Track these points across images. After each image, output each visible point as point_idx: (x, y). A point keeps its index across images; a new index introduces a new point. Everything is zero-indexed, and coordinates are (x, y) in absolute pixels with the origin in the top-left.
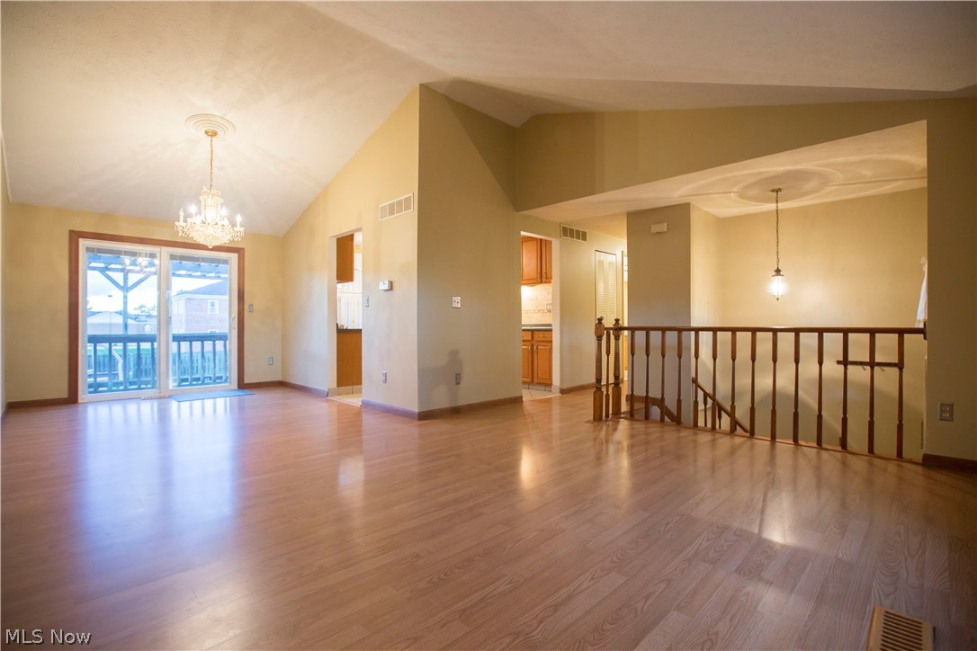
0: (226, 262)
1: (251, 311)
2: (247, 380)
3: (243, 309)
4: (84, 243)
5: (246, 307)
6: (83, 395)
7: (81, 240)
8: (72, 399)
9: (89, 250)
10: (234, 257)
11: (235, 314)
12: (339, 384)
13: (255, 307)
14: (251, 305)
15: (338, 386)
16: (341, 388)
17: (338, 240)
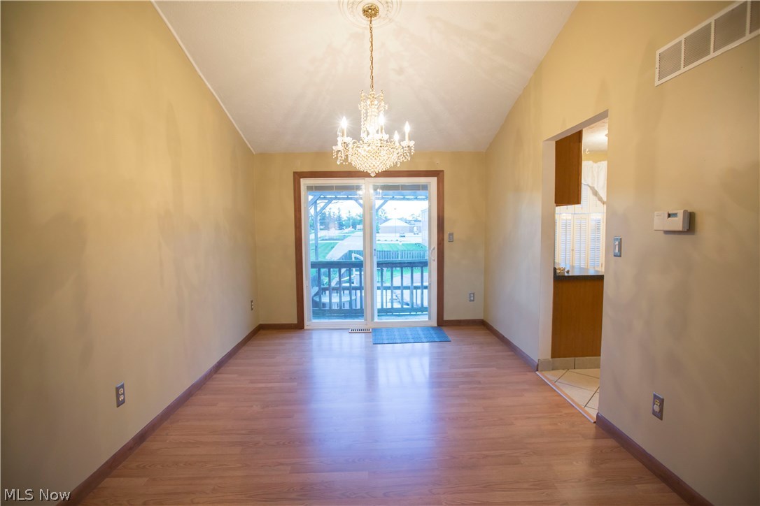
0: (425, 187)
1: (451, 240)
2: (446, 317)
3: (443, 240)
4: (304, 182)
5: (446, 237)
6: (310, 321)
7: (301, 180)
8: (299, 326)
9: (310, 188)
10: (433, 181)
11: (435, 245)
12: (555, 354)
13: (455, 236)
14: (451, 235)
15: (553, 356)
16: (557, 359)
17: (558, 143)
